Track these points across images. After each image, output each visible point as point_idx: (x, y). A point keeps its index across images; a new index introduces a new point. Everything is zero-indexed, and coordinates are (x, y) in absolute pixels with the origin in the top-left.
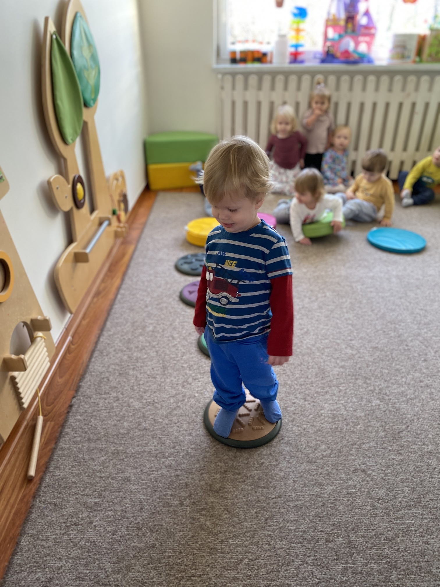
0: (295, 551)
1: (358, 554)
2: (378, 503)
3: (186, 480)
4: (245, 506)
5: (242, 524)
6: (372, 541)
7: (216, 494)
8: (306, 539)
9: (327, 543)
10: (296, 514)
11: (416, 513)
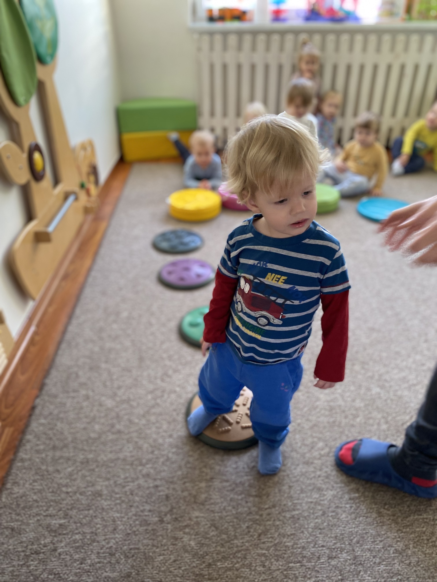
0: (293, 572)
1: (366, 572)
2: (384, 508)
3: (167, 492)
4: (235, 520)
5: (232, 542)
6: (380, 555)
7: (201, 507)
8: (305, 557)
9: (330, 561)
10: (293, 526)
11: (427, 519)
